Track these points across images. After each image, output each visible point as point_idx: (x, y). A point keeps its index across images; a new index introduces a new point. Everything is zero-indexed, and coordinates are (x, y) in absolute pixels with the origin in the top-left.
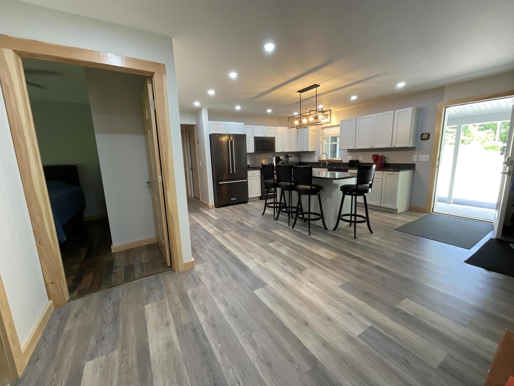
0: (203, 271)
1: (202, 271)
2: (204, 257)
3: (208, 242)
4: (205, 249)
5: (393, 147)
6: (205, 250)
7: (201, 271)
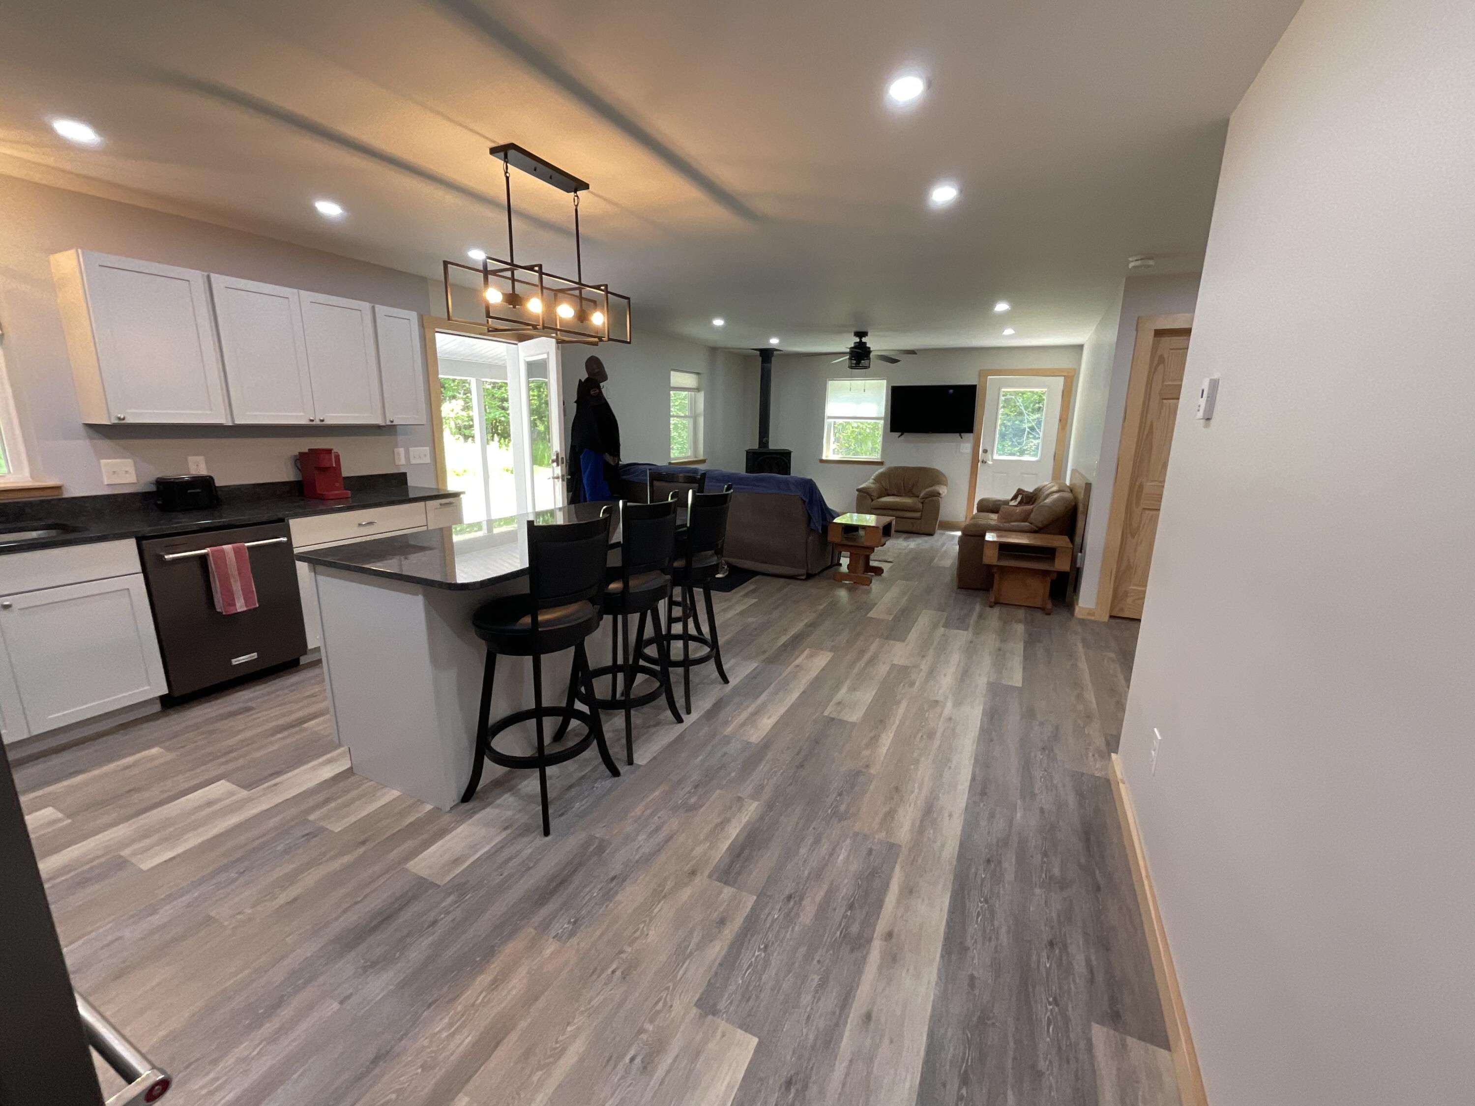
0: (1090, 755)
1: (1093, 755)
2: (1064, 786)
3: (1004, 842)
4: (1042, 810)
5: (388, 423)
6: (1046, 807)
7: (1096, 756)
